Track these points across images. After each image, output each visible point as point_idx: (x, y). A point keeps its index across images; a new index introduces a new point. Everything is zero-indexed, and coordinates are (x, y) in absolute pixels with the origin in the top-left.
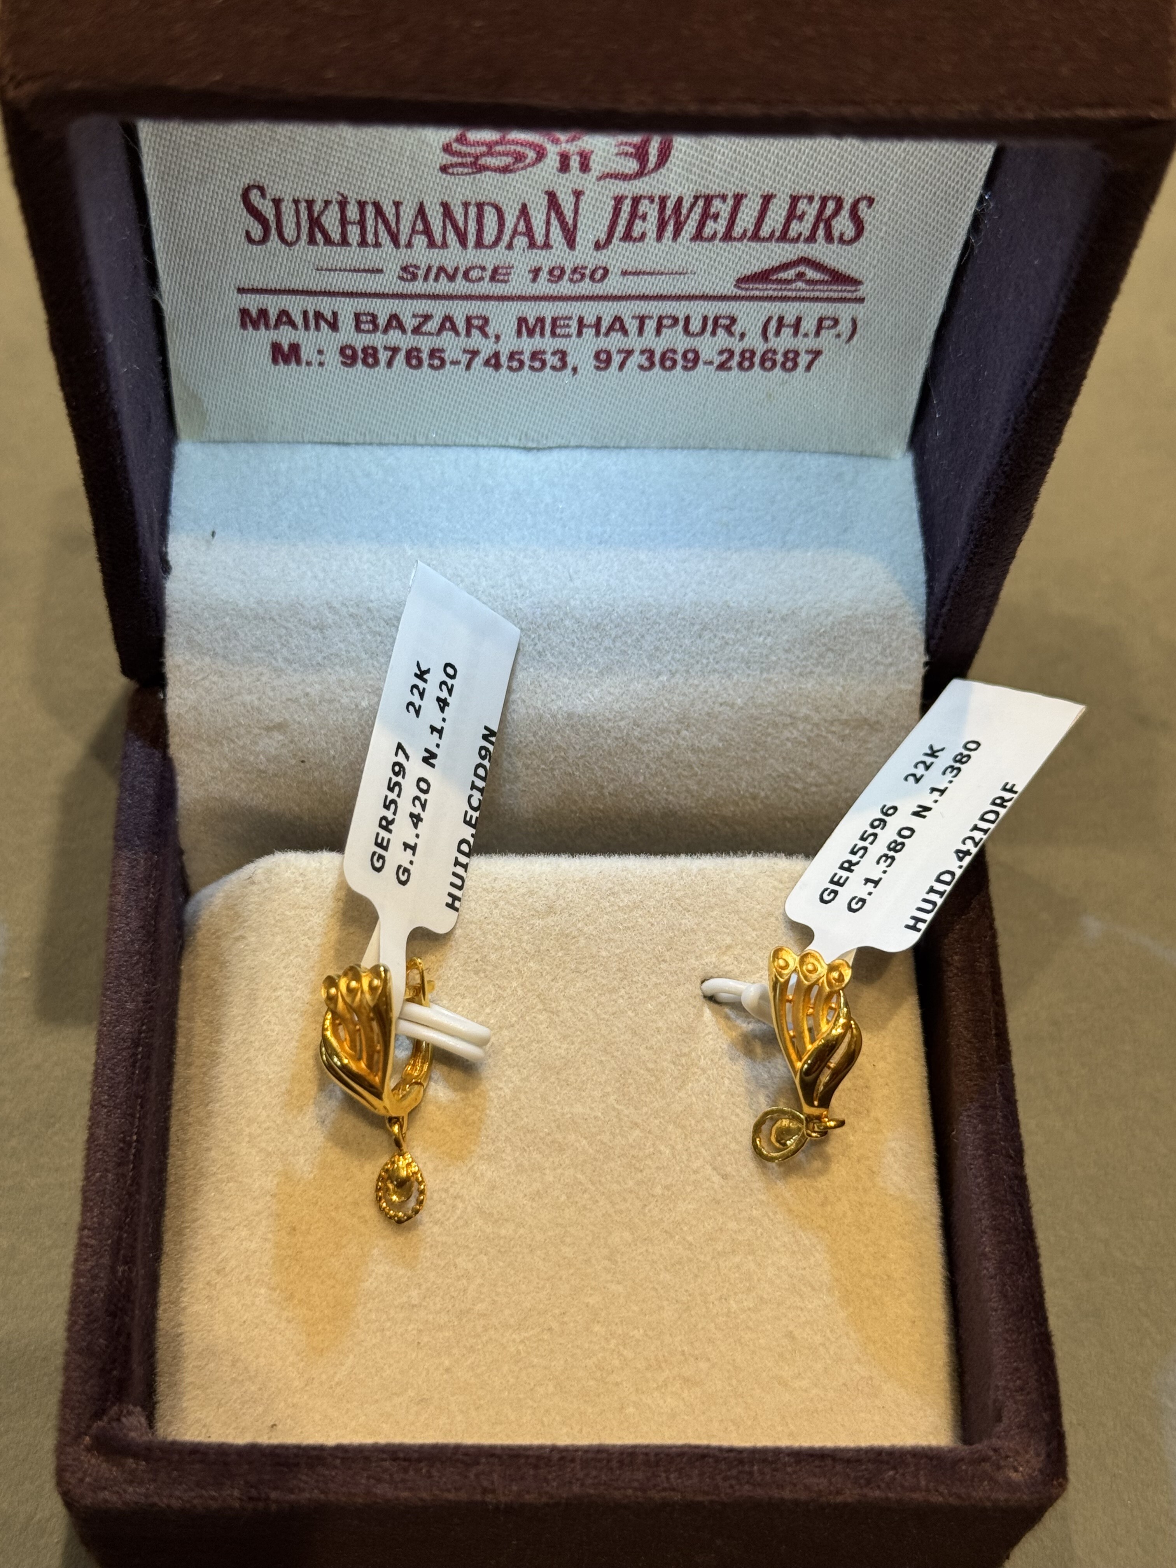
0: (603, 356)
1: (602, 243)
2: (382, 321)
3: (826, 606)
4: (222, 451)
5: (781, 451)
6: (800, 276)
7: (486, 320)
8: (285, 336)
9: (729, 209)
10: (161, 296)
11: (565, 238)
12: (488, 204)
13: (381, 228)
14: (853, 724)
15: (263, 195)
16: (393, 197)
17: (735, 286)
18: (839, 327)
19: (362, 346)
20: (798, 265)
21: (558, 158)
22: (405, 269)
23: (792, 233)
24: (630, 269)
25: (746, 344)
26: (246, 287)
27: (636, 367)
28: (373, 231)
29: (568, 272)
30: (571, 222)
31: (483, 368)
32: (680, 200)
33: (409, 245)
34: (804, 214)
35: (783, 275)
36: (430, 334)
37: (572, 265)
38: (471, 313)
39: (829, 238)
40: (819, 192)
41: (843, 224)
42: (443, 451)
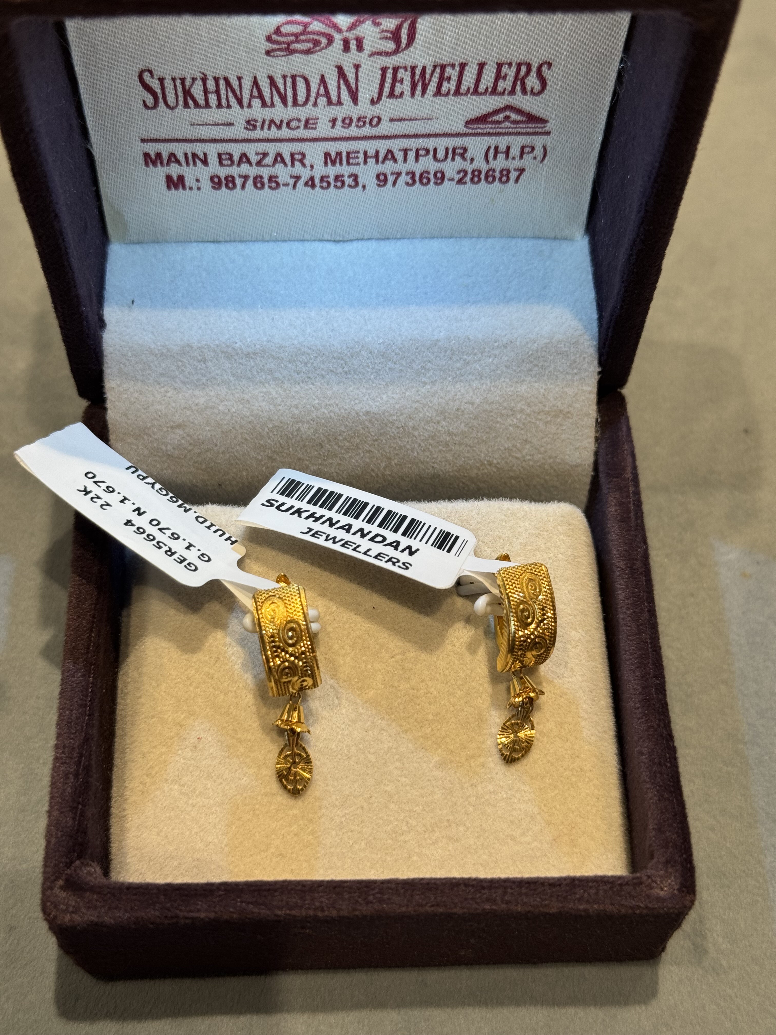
1: (375, 100)
2: (236, 158)
3: (532, 337)
4: (138, 248)
5: (502, 237)
6: (507, 118)
7: (304, 155)
8: (174, 170)
9: (457, 74)
10: (91, 146)
11: (351, 98)
12: (299, 76)
13: (230, 94)
14: (553, 414)
15: (152, 76)
16: (236, 74)
18: (535, 152)
19: (224, 176)
21: (342, 43)
22: (248, 122)
23: (500, 89)
24: (395, 117)
25: (475, 165)
26: (146, 138)
28: (225, 97)
30: (354, 86)
32: (424, 69)
33: (250, 106)
34: (506, 75)
35: (496, 118)
39: (524, 91)
40: (515, 60)
41: (532, 82)
42: (282, 244)
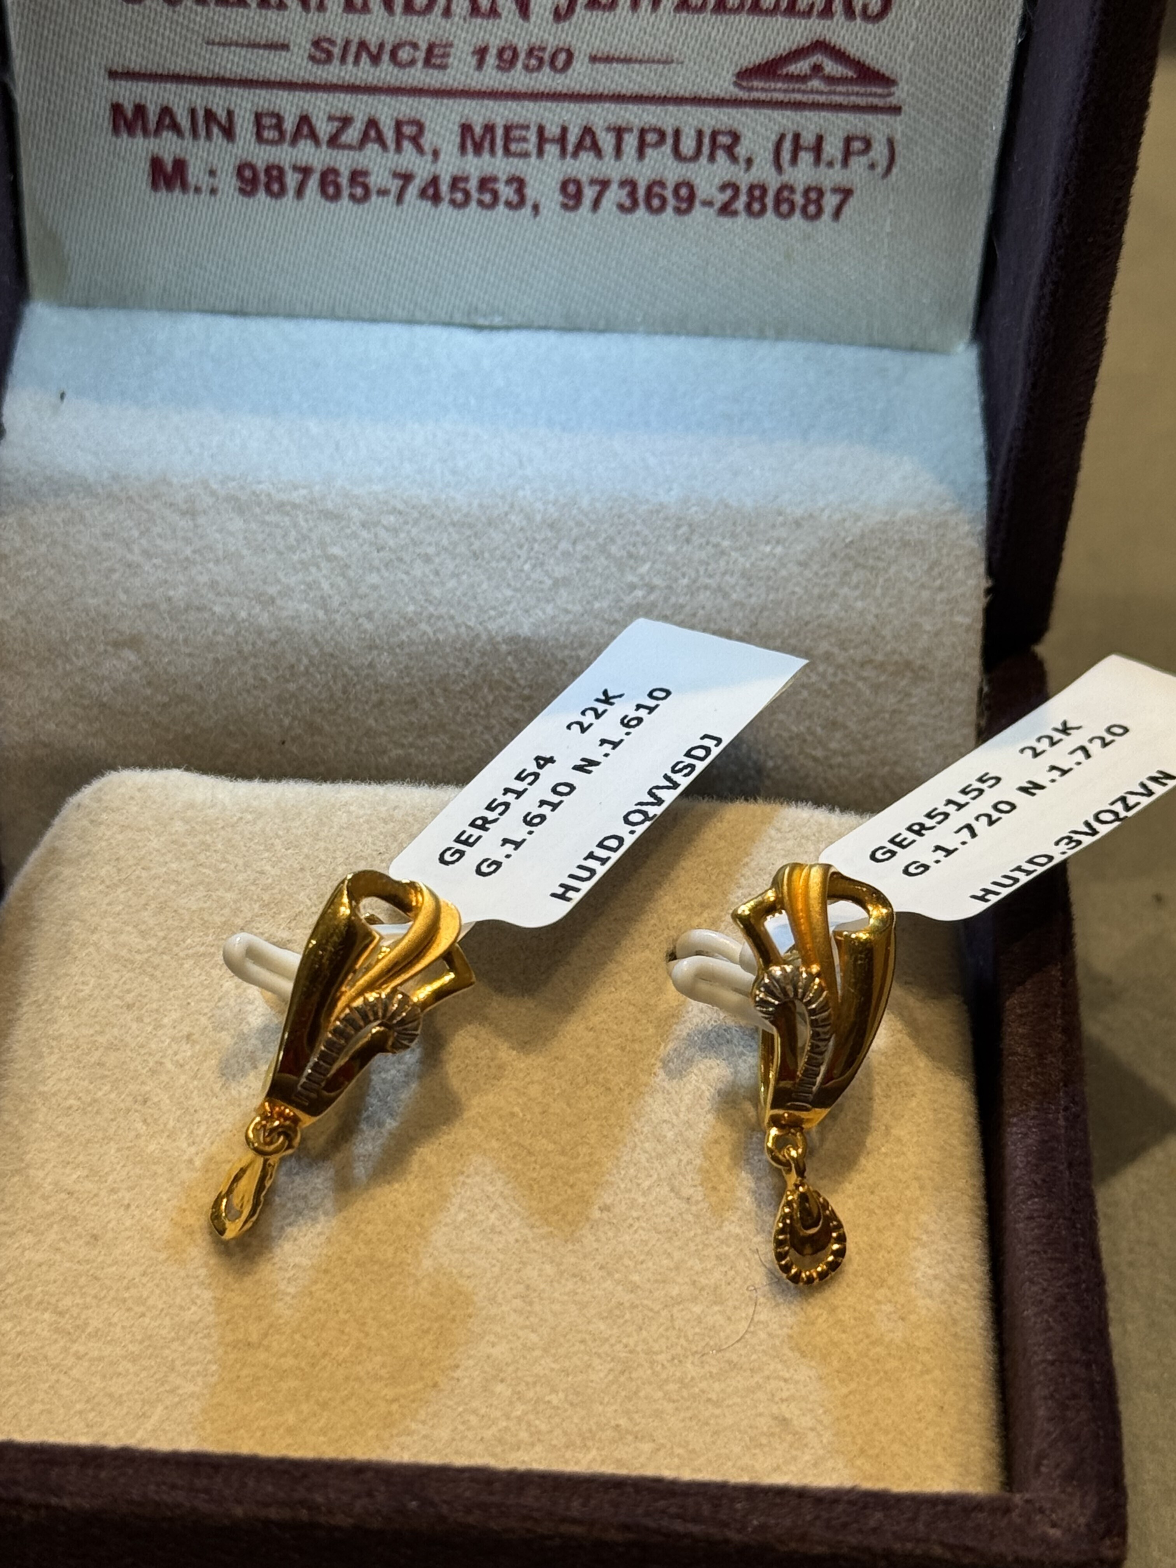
0: (572, 189)
17: (736, 84)
20: (813, 55)
27: (615, 208)
29: (522, 56)
31: (418, 202)
36: (350, 147)
37: (526, 47)
38: (401, 117)
